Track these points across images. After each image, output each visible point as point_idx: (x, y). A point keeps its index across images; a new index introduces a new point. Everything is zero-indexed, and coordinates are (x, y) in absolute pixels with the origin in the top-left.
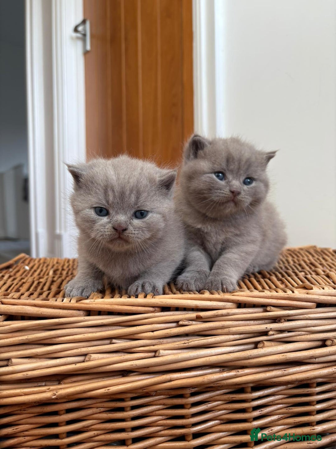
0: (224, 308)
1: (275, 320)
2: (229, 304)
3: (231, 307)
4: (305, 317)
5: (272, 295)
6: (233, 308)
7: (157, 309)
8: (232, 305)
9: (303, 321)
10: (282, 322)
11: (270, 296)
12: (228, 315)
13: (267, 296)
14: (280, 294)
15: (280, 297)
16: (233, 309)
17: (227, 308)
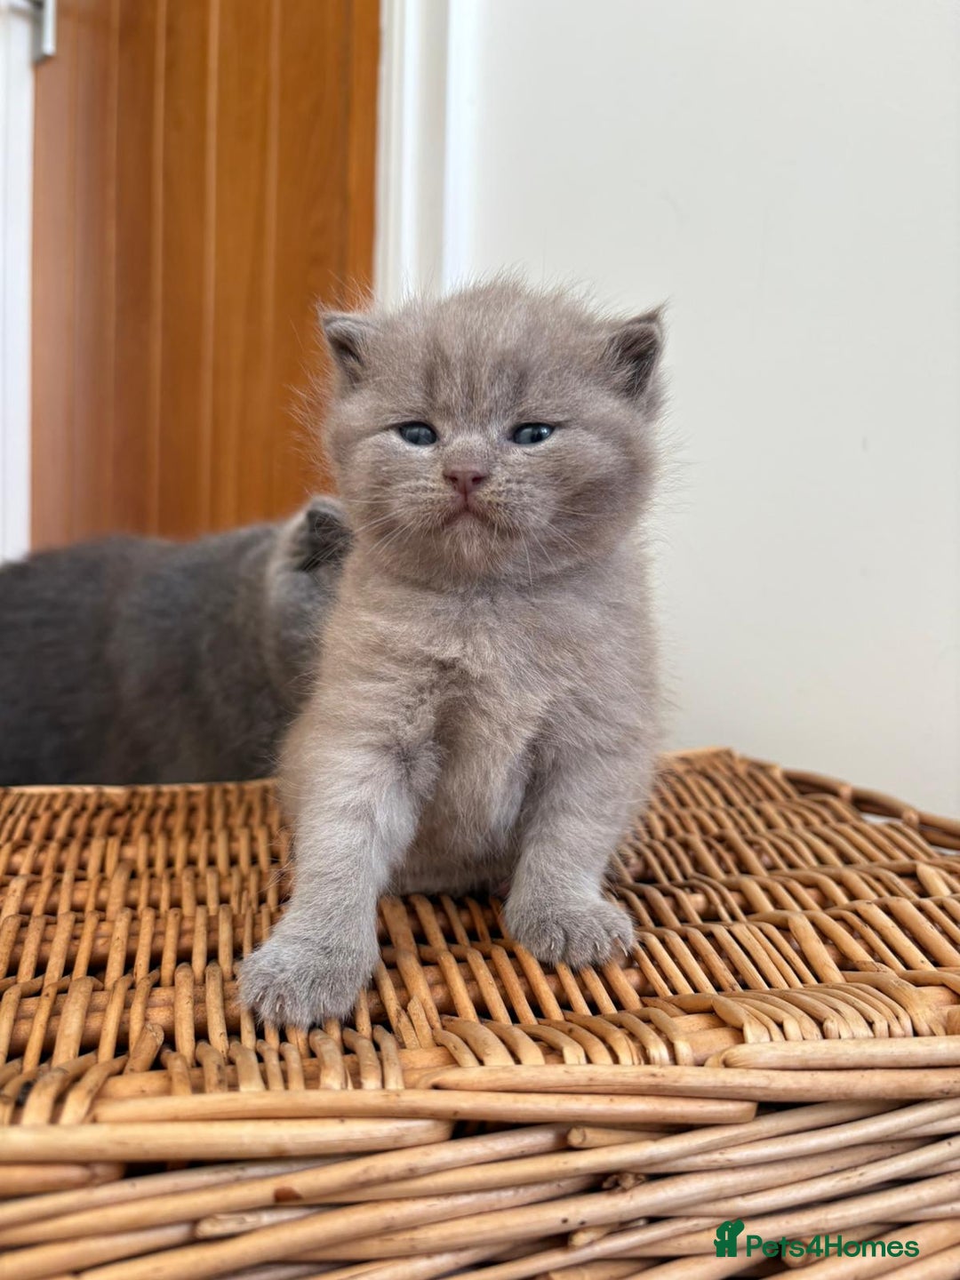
0: (398, 1145)
1: (601, 1182)
2: (419, 1127)
3: (425, 1137)
4: (715, 1161)
5: (591, 1079)
6: (432, 1140)
7: (100, 1170)
8: (428, 1130)
9: (705, 1176)
10: (624, 1190)
11: (582, 1083)
12: (412, 1174)
13: (574, 1083)
14: (624, 1074)
15: (623, 1084)
16: (433, 1148)
17: (408, 1143)
